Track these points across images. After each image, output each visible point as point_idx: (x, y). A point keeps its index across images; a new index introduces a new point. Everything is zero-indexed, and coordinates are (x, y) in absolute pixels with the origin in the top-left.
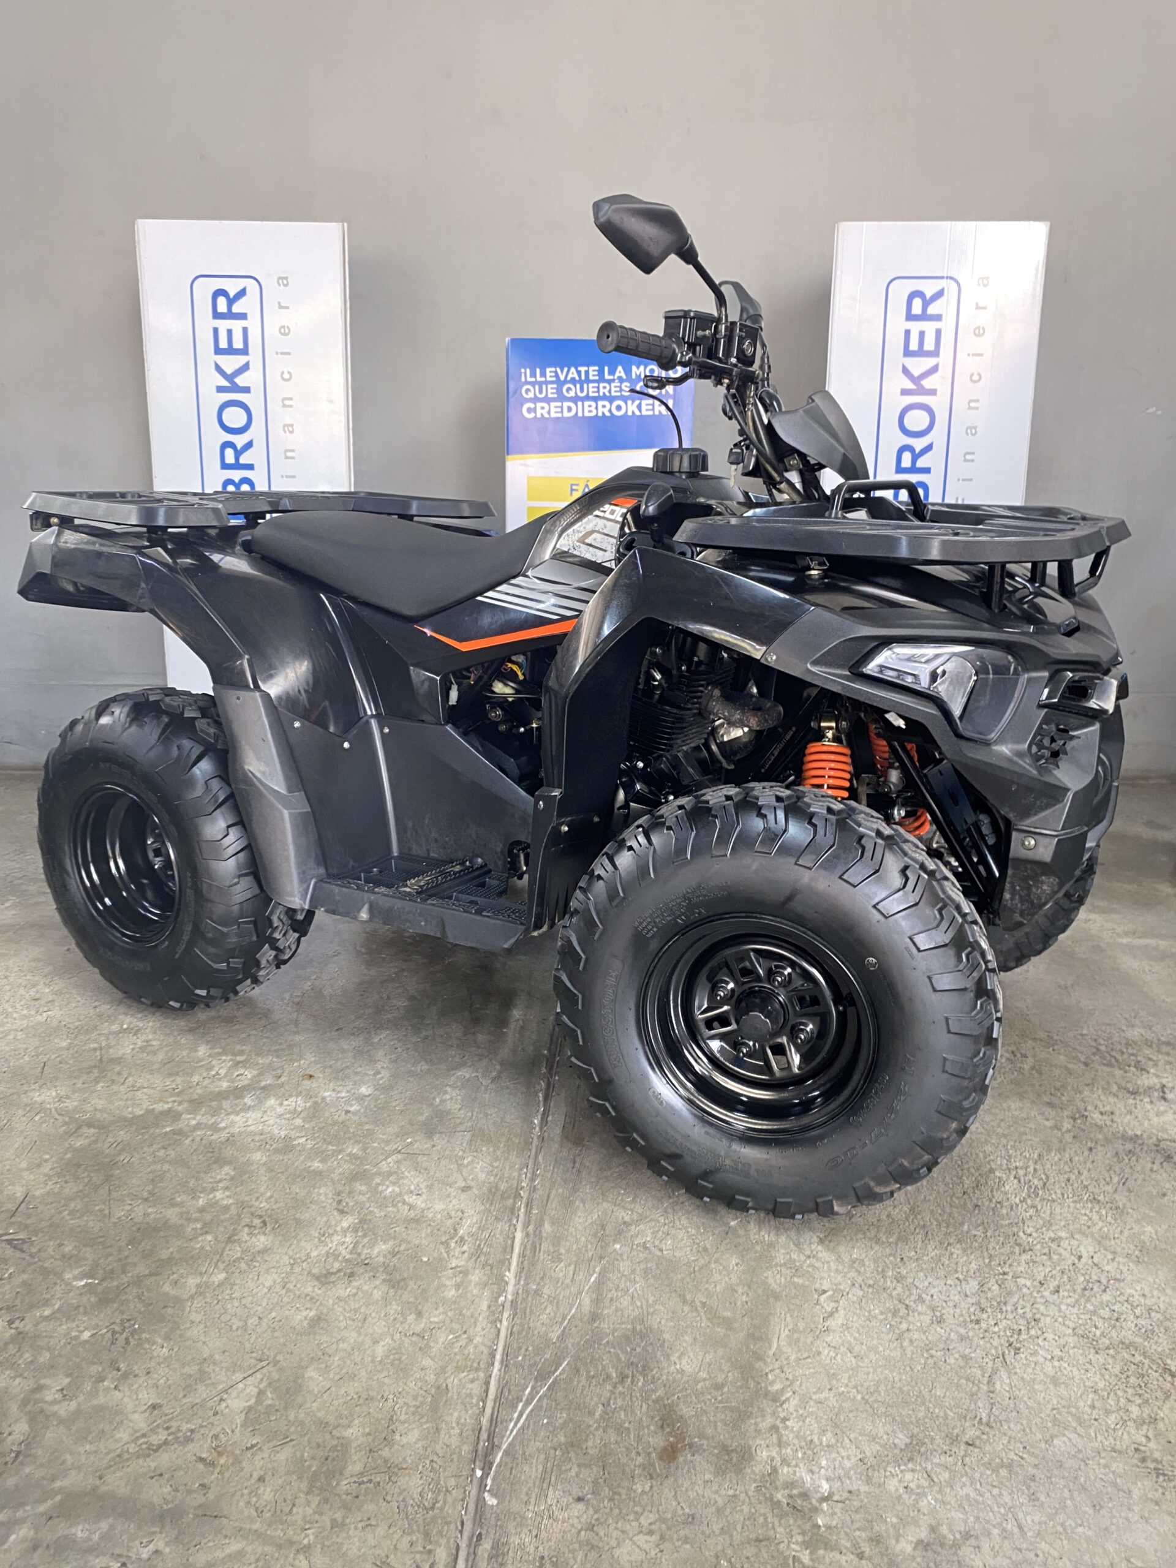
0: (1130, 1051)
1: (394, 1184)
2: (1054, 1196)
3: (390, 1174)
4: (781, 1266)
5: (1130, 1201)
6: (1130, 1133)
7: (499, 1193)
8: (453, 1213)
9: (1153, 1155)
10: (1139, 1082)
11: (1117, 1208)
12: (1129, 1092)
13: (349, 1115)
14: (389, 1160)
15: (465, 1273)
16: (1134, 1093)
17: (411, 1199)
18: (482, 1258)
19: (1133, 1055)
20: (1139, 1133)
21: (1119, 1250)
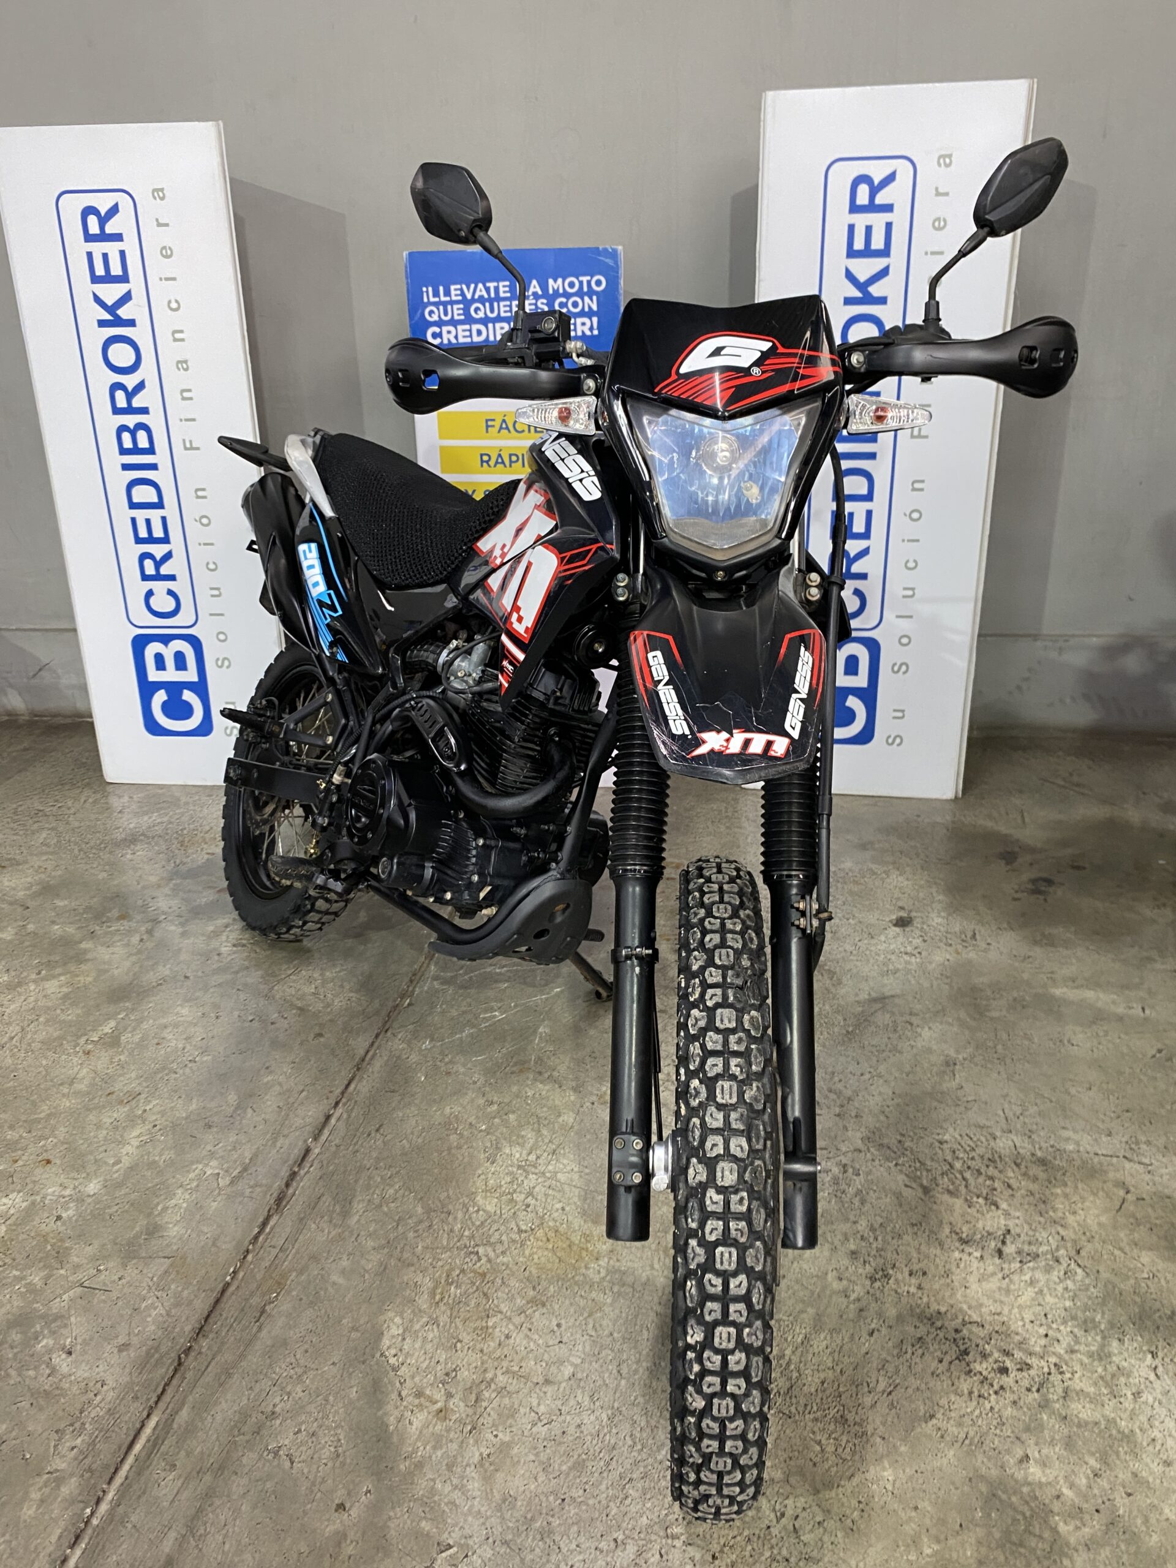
0: (991, 1171)
1: (53, 1333)
2: (793, 1409)
3: (58, 1317)
4: (417, 1499)
5: (884, 1424)
6: (934, 1307)
7: (157, 1356)
8: (91, 1384)
9: (945, 1348)
10: (980, 1225)
11: (864, 1433)
12: (961, 1239)
13: (59, 1223)
14: (64, 1297)
15: (59, 1481)
16: (965, 1242)
17: (60, 1360)
18: (87, 1461)
19: (992, 1178)
20: (943, 1309)
21: (835, 1509)
